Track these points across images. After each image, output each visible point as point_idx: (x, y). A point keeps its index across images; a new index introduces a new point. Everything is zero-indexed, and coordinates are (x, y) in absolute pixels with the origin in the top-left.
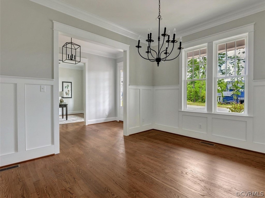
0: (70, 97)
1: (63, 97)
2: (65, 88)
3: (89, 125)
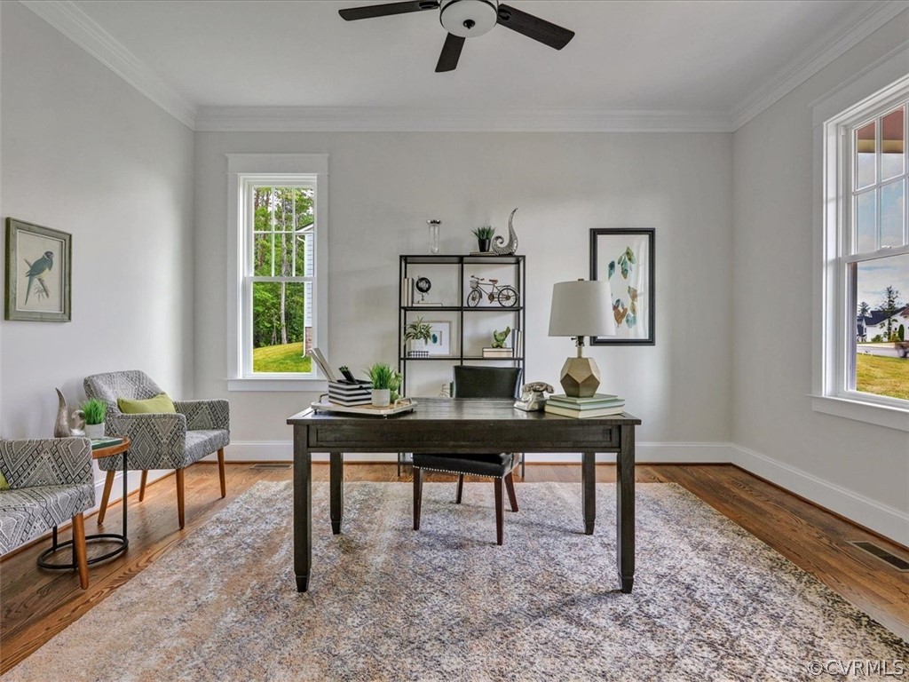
0: (639, 337)
1: (595, 338)
2: (610, 275)
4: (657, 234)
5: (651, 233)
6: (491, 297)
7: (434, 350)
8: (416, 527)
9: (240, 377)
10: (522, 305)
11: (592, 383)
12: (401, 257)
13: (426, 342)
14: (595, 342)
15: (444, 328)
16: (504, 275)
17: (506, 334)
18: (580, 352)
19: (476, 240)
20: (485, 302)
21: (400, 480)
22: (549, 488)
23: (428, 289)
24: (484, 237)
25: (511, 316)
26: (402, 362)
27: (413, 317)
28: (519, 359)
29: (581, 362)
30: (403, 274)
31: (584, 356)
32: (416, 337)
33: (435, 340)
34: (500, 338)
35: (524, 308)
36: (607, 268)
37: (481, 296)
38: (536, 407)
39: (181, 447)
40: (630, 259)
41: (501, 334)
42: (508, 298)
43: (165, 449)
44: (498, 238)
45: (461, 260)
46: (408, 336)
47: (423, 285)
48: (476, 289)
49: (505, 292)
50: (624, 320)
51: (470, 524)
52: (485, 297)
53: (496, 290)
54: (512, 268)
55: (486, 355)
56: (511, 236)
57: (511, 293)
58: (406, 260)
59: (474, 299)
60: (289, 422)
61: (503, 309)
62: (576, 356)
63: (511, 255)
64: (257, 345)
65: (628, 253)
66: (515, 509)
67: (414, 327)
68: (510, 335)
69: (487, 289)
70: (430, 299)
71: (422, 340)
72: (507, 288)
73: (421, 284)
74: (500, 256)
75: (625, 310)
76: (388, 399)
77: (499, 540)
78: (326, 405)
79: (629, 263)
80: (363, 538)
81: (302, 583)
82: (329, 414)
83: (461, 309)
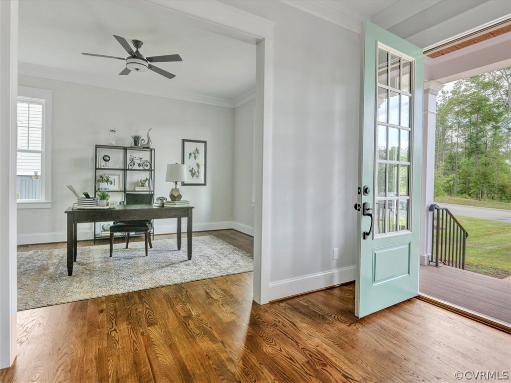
0: (200, 183)
1: (183, 182)
2: (190, 158)
3: (272, 303)
4: (207, 143)
5: (205, 142)
6: (139, 165)
7: (111, 187)
8: (111, 256)
10: (153, 169)
11: (180, 196)
13: (107, 184)
14: (183, 184)
15: (116, 178)
16: (145, 155)
17: (146, 181)
18: (176, 187)
19: (133, 140)
20: (136, 167)
23: (109, 160)
24: (136, 140)
25: (148, 173)
28: (151, 191)
29: (176, 190)
31: (177, 188)
32: (102, 181)
33: (111, 183)
34: (143, 182)
35: (154, 170)
36: (189, 155)
37: (134, 164)
38: (161, 205)
40: (197, 152)
41: (144, 181)
42: (147, 166)
44: (142, 140)
45: (125, 149)
46: (98, 181)
47: (107, 158)
49: (146, 163)
50: (195, 176)
51: (134, 253)
52: (136, 165)
53: (141, 162)
54: (149, 152)
55: (137, 190)
56: (148, 140)
57: (148, 164)
58: (97, 147)
59: (131, 165)
61: (145, 170)
62: (174, 188)
63: (148, 148)
65: (196, 150)
66: (151, 247)
67: (102, 177)
68: (148, 181)
69: (137, 161)
70: (110, 165)
71: (105, 183)
72: (147, 161)
73: (105, 158)
74: (144, 148)
75: (195, 172)
76: (106, 203)
77: (147, 255)
78: (77, 207)
79: (197, 154)
80: (88, 262)
81: (70, 273)
82: (78, 209)
83: (125, 170)
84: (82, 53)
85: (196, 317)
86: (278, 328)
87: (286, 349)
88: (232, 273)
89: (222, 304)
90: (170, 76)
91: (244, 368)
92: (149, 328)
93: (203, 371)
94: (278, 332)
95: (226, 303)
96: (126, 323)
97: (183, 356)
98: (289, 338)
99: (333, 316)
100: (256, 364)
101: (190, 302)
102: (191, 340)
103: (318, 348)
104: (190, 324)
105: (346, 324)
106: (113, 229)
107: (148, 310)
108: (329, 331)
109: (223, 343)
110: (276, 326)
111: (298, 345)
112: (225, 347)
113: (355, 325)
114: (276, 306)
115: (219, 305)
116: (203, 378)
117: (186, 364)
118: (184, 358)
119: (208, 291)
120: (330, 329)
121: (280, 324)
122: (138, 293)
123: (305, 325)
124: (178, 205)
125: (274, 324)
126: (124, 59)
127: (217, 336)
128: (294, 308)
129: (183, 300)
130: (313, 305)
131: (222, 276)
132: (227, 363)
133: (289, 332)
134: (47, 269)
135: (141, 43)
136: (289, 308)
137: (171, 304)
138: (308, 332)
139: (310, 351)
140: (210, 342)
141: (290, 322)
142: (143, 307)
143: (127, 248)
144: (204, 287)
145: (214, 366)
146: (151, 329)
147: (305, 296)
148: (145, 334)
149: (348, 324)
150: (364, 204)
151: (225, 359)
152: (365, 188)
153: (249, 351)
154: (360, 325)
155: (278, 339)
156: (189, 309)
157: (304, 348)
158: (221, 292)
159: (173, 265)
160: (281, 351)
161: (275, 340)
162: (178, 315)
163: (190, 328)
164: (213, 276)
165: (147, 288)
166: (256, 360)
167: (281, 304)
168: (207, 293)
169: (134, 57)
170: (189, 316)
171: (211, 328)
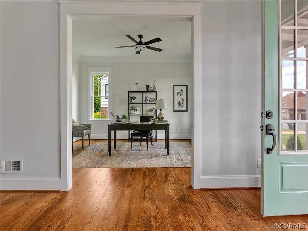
0: (184, 110)
3: (202, 190)
4: (188, 85)
6: (150, 101)
7: (136, 113)
8: (131, 148)
9: (91, 119)
11: (163, 118)
12: (129, 92)
13: (135, 111)
15: (139, 108)
16: (153, 96)
17: (153, 109)
18: (161, 112)
19: (146, 88)
20: (148, 102)
21: (128, 142)
22: (161, 143)
24: (148, 87)
25: (154, 105)
26: (129, 116)
27: (132, 105)
28: (155, 115)
29: (161, 114)
30: (129, 96)
32: (132, 110)
33: (137, 111)
36: (177, 94)
37: (147, 101)
38: (153, 122)
39: (83, 132)
41: (152, 109)
42: (153, 101)
43: (80, 133)
44: (151, 87)
45: (143, 92)
46: (130, 110)
47: (134, 98)
48: (146, 99)
50: (181, 106)
51: (142, 148)
52: (148, 101)
54: (155, 94)
55: (148, 114)
56: (154, 87)
57: (154, 100)
58: (130, 92)
59: (146, 101)
60: (107, 125)
61: (153, 103)
63: (154, 91)
64: (95, 112)
65: (181, 90)
66: (152, 146)
67: (132, 108)
69: (149, 99)
70: (136, 101)
71: (134, 111)
72: (153, 99)
74: (152, 91)
75: (181, 104)
76: (125, 121)
77: (147, 150)
78: (114, 122)
79: (182, 93)
80: (121, 150)
81: (110, 154)
82: (114, 124)
83: (143, 104)
84: (116, 47)
85: (152, 188)
86: (197, 207)
87: (193, 221)
88: (188, 166)
89: (171, 184)
90: (160, 50)
91: (160, 225)
92: (127, 188)
93: (137, 218)
94: (195, 209)
95: (173, 183)
96: (118, 183)
97: (133, 207)
98: (200, 215)
99: (244, 209)
100: (168, 224)
101: (154, 179)
102: (142, 200)
103: (217, 228)
104: (147, 191)
105: (251, 218)
106: (132, 134)
107: (132, 179)
108: (233, 219)
109: (157, 206)
110: (196, 205)
111: (203, 222)
112: (157, 209)
113: (258, 221)
114: (204, 192)
115: (169, 184)
116: (135, 222)
117: (132, 212)
118: (132, 209)
119: (168, 174)
120: (235, 218)
121: (200, 205)
122: (132, 169)
123: (217, 210)
124: (161, 123)
125: (195, 204)
126: (134, 46)
127: (156, 201)
128: (216, 197)
129: (152, 177)
130: (232, 197)
131: (181, 167)
132: (152, 219)
133: (202, 211)
134: (103, 151)
135: (142, 36)
136: (213, 196)
137: (144, 178)
138: (216, 215)
139: (209, 228)
140: (151, 204)
141: (208, 205)
142: (131, 176)
143: (141, 145)
144: (167, 172)
145: (145, 218)
146: (127, 189)
147: (230, 191)
148: (123, 191)
149: (253, 219)
150: (267, 126)
151: (152, 216)
152: (268, 113)
153: (169, 216)
154: (264, 222)
155: (192, 214)
156: (151, 183)
157: (206, 225)
158: (175, 176)
159: (158, 157)
160: (189, 222)
161: (190, 213)
162: (144, 184)
163: (145, 193)
164: (175, 166)
165: (138, 167)
166: (170, 222)
167: (209, 192)
168: (166, 176)
169: (138, 44)
170: (149, 187)
171: (156, 196)
